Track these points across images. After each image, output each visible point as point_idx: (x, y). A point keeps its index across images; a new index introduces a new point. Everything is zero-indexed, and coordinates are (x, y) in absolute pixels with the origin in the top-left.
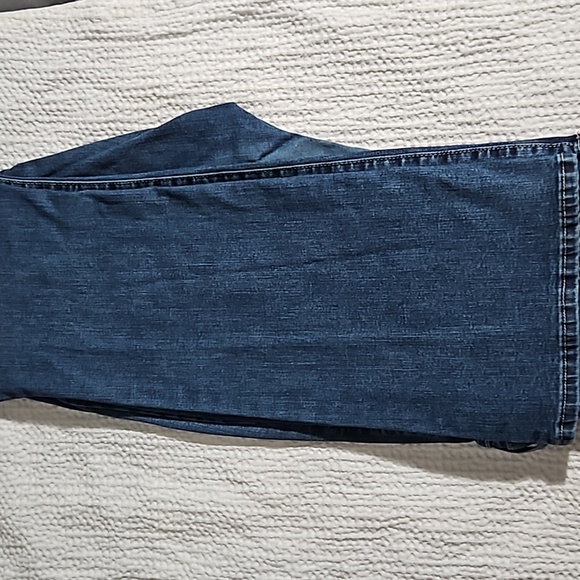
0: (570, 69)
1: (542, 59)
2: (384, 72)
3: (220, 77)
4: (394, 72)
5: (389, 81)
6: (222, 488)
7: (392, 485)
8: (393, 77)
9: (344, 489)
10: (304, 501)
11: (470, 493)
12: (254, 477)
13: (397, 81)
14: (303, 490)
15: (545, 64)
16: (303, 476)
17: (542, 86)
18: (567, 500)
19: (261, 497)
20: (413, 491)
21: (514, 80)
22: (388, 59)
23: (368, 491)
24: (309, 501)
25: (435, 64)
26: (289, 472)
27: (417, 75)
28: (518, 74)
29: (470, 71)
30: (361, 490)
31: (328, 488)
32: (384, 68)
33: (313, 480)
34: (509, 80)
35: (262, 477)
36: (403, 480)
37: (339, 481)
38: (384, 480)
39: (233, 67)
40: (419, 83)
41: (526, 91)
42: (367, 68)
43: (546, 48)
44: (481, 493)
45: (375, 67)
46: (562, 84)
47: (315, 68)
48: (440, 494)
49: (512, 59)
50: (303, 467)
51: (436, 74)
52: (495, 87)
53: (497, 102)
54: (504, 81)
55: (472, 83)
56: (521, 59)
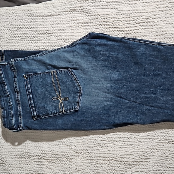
0: (167, 28)
1: (159, 25)
2: (114, 28)
3: (66, 28)
4: (116, 28)
5: (115, 31)
6: (63, 147)
7: (113, 148)
8: (116, 29)
9: (99, 148)
10: (87, 152)
11: (135, 150)
12: (73, 144)
13: (117, 30)
14: (87, 149)
15: (160, 27)
16: (87, 144)
17: (159, 33)
18: (163, 152)
19: (75, 150)
20: (119, 149)
21: (151, 31)
22: (115, 24)
23: (106, 149)
24: (89, 152)
25: (128, 26)
26: (83, 143)
27: (123, 29)
28: (152, 29)
29: (139, 28)
30: (104, 149)
31: (94, 148)
32: (114, 27)
33: (90, 145)
34: (149, 31)
35: (75, 144)
36: (116, 146)
37: (98, 146)
38: (110, 146)
39: (70, 25)
40: (123, 31)
41: (154, 34)
42: (109, 27)
43: (160, 22)
44: (138, 150)
45: (111, 26)
46: (165, 33)
47: (94, 26)
48: (127, 150)
49: (151, 25)
50: (87, 142)
51: (128, 29)
52: (145, 33)
53: (146, 37)
54: (148, 31)
55: (139, 32)
56: (153, 25)
